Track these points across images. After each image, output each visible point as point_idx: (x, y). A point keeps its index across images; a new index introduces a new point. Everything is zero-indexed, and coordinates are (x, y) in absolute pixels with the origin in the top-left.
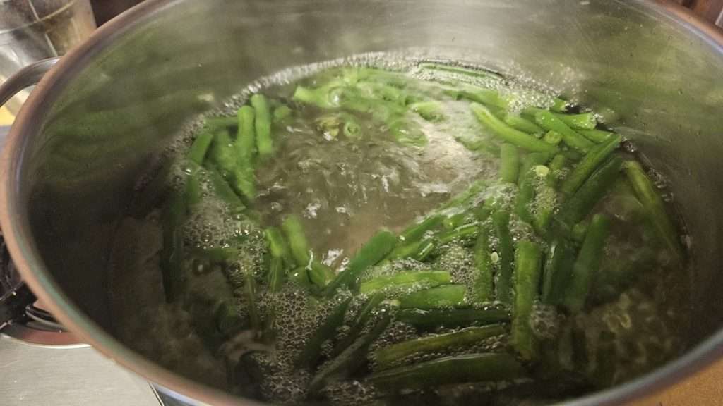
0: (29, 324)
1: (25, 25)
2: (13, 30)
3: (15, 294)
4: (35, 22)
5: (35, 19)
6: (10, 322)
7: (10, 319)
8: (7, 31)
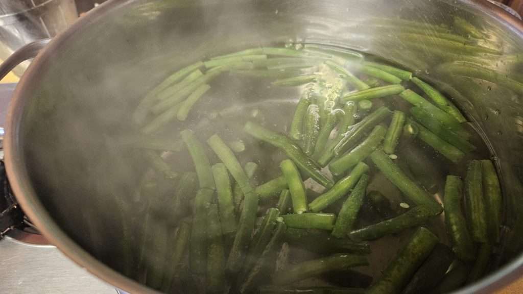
0: (26, 229)
1: (25, 11)
2: (16, 14)
3: (16, 207)
4: (33, 8)
5: (33, 6)
6: (12, 228)
7: (12, 225)
8: (12, 14)
